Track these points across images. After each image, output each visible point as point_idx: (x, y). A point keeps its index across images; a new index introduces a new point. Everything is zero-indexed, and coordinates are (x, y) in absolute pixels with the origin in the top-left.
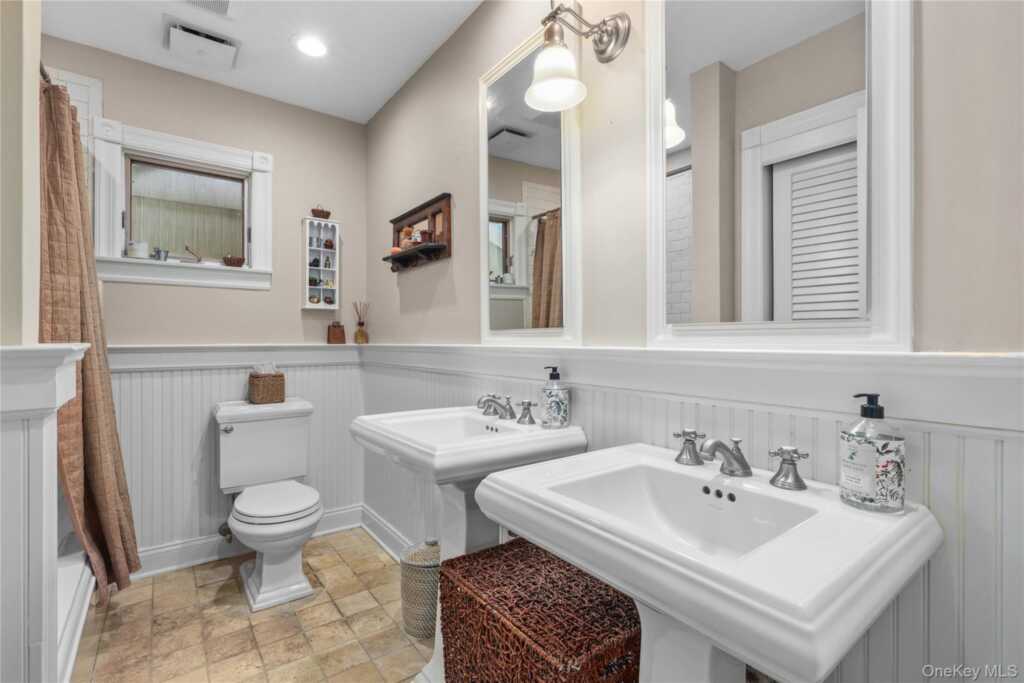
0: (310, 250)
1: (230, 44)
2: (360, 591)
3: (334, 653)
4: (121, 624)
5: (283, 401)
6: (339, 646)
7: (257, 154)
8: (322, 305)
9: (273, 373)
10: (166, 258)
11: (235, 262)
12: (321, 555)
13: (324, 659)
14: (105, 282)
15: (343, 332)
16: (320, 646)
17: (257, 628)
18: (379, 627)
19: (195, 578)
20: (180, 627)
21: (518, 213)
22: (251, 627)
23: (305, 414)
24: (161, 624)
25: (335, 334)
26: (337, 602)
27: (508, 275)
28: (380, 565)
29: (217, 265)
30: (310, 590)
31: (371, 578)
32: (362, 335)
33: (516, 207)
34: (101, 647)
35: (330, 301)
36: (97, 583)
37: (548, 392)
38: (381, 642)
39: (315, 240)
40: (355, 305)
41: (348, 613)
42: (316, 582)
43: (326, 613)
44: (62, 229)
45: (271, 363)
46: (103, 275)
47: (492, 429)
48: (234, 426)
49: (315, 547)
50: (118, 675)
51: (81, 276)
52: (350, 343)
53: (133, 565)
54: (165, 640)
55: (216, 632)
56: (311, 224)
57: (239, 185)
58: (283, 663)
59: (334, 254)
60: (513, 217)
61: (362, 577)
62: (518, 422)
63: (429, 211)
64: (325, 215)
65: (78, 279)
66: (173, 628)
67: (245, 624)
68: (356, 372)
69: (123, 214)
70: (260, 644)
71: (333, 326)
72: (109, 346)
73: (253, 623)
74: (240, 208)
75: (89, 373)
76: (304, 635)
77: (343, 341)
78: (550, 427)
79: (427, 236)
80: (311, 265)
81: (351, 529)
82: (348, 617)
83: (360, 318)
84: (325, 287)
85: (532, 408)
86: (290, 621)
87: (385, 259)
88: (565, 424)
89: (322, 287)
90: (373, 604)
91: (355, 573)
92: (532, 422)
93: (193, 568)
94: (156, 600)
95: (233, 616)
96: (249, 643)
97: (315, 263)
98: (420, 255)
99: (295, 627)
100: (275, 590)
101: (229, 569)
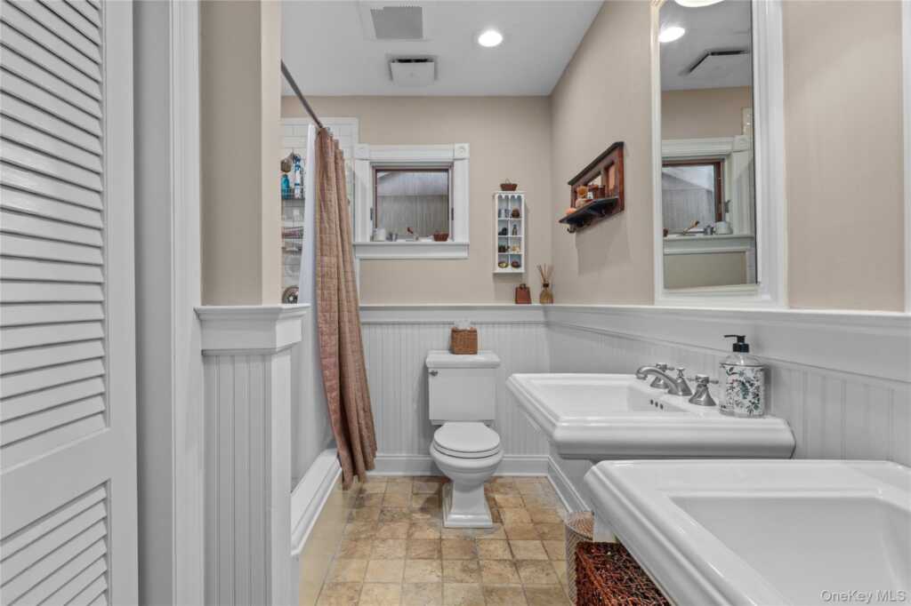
0: (499, 221)
1: (431, 61)
2: (534, 539)
3: (499, 589)
4: (364, 506)
5: (475, 353)
6: (505, 585)
7: (457, 146)
8: (510, 270)
9: (469, 329)
10: (396, 238)
11: (442, 237)
12: (506, 494)
13: (488, 592)
14: (361, 260)
15: (528, 292)
16: (489, 579)
17: (445, 542)
18: (544, 582)
19: (413, 486)
20: (396, 522)
21: (736, 148)
22: (441, 539)
23: (494, 366)
24: (387, 516)
25: (523, 295)
26: (511, 542)
27: (722, 223)
28: (558, 520)
29: (429, 241)
30: (490, 524)
31: (546, 530)
32: (547, 296)
33: (732, 143)
34: (350, 519)
35: (516, 265)
36: (343, 473)
37: (728, 368)
38: (543, 597)
39: (503, 211)
40: (540, 268)
41: (518, 557)
42: (497, 518)
43: (500, 550)
44: (327, 226)
45: (466, 321)
46: (360, 255)
47: (657, 404)
48: (438, 370)
49: (502, 485)
50: (354, 543)
51: (338, 257)
52: (535, 303)
53: (368, 466)
54: (385, 528)
55: (417, 535)
56: (500, 197)
57: (445, 174)
58: (457, 581)
59: (520, 222)
60: (729, 155)
61: (538, 526)
62: (691, 401)
63: (601, 166)
64: (512, 187)
65: (335, 259)
66: (392, 520)
67: (437, 536)
68: (542, 331)
69: (371, 210)
70: (444, 557)
71: (521, 288)
72: (360, 305)
73: (444, 537)
74: (445, 193)
75: (342, 324)
76: (478, 563)
77: (529, 301)
78: (732, 414)
79: (598, 192)
80: (499, 234)
81: (537, 477)
82: (517, 561)
83: (545, 280)
84: (512, 253)
85: (709, 385)
86: (469, 545)
87: (561, 221)
88: (755, 412)
89: (510, 252)
90: (543, 557)
91: (532, 520)
92: (710, 403)
93: (413, 478)
94: (387, 495)
95: (431, 525)
96: (436, 552)
97: (504, 232)
98: (593, 213)
99: (473, 552)
100: (464, 514)
101: (436, 485)
